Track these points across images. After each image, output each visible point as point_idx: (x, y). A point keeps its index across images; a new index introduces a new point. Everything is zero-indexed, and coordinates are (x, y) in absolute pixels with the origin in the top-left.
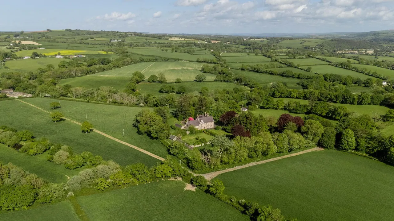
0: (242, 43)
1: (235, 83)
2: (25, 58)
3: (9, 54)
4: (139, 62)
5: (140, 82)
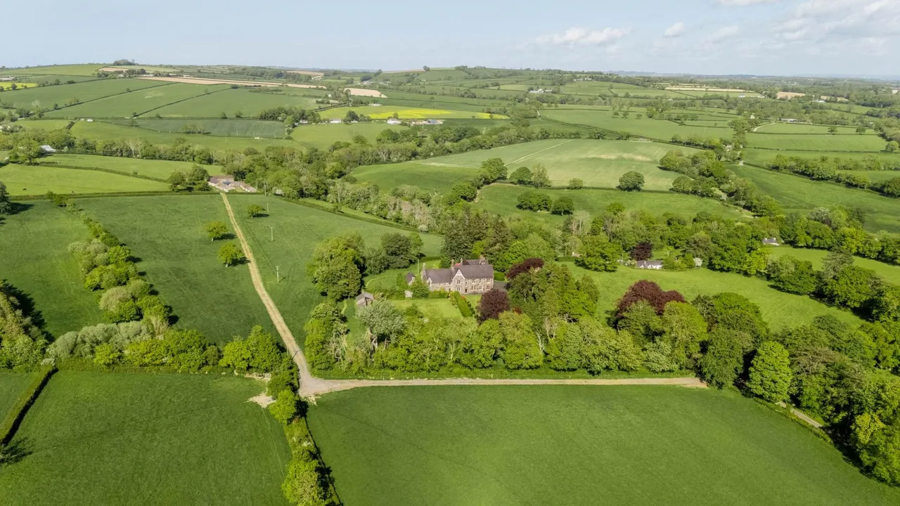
1: (722, 200)
3: (306, 114)
4: (538, 139)
5: (493, 182)
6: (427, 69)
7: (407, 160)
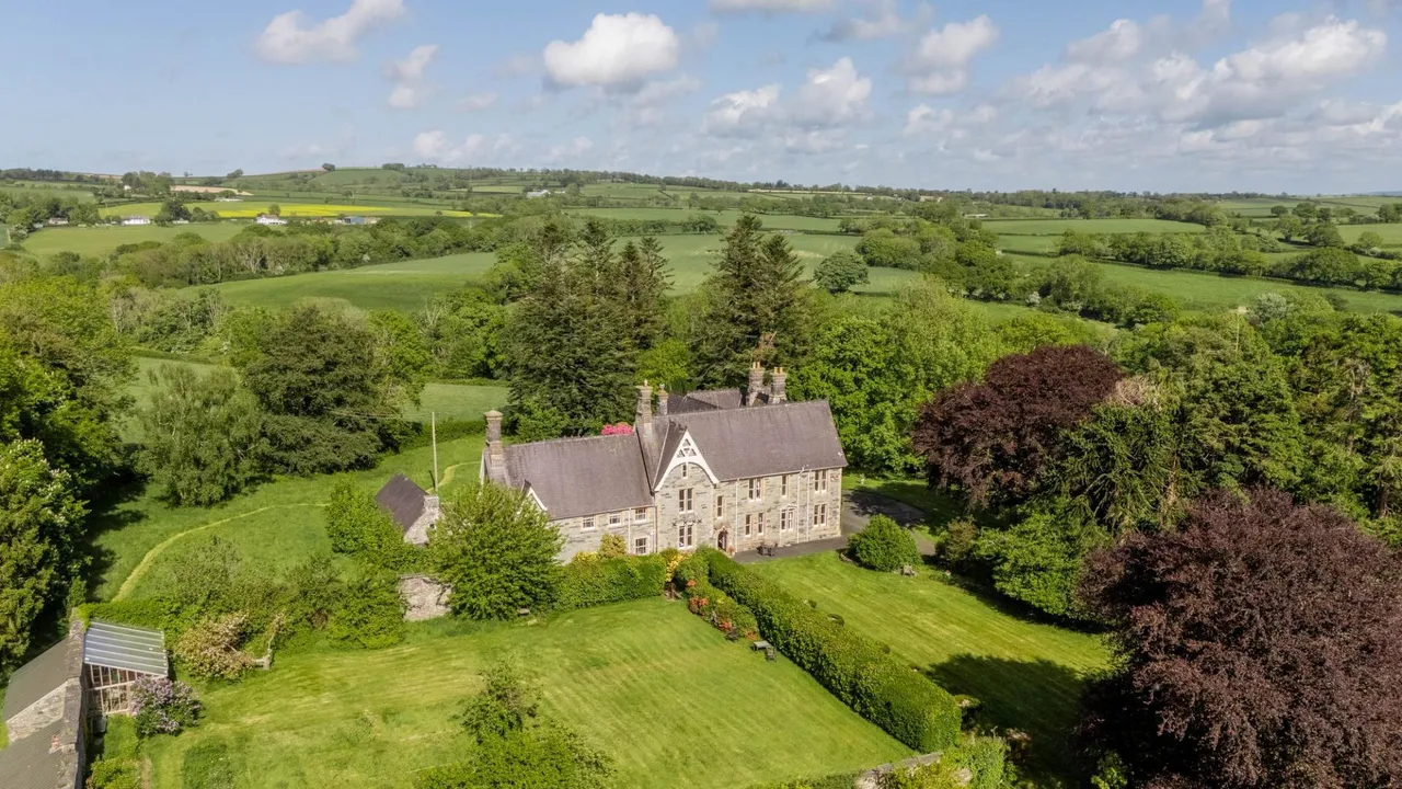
0: (1047, 200)
1: (1030, 305)
2: (132, 222)
3: (63, 206)
6: (329, 168)
7: (308, 270)
